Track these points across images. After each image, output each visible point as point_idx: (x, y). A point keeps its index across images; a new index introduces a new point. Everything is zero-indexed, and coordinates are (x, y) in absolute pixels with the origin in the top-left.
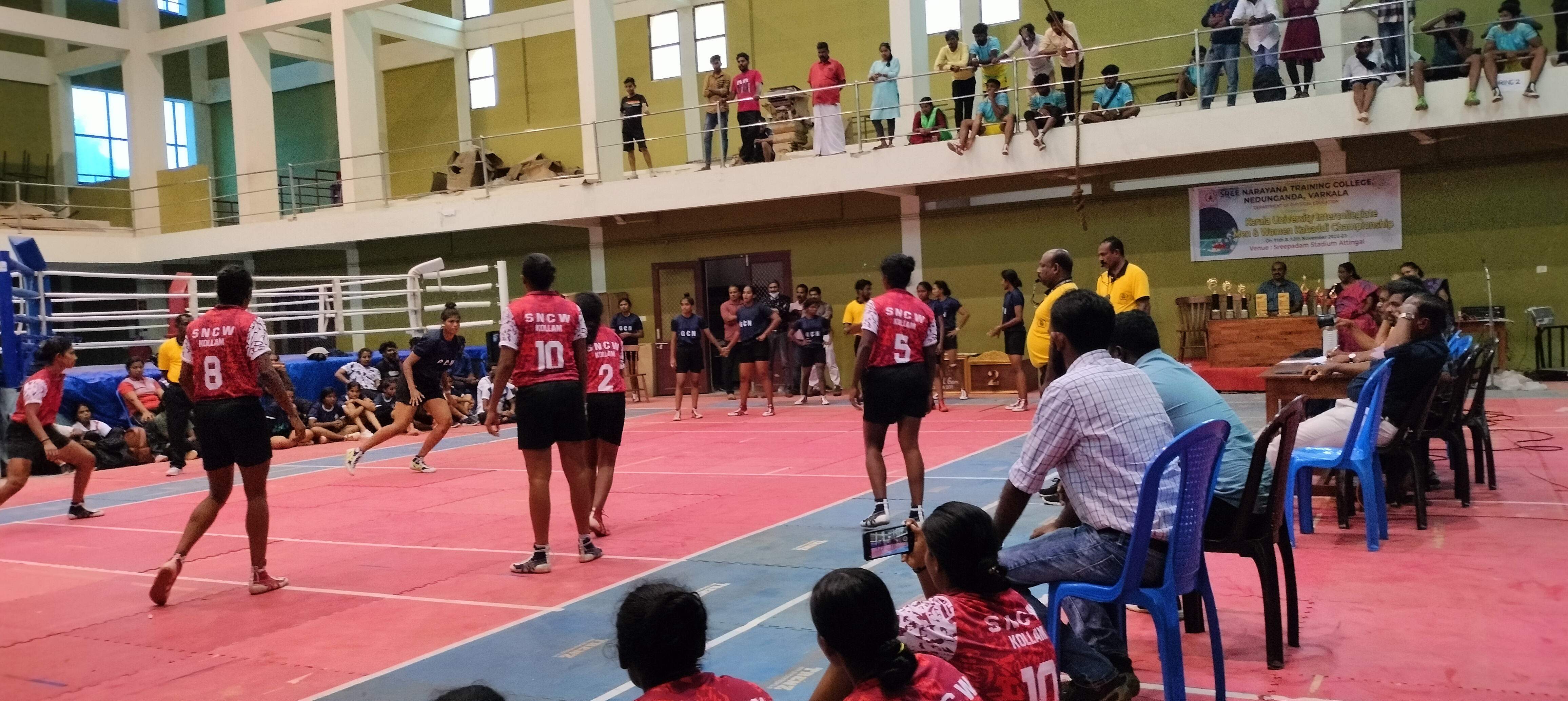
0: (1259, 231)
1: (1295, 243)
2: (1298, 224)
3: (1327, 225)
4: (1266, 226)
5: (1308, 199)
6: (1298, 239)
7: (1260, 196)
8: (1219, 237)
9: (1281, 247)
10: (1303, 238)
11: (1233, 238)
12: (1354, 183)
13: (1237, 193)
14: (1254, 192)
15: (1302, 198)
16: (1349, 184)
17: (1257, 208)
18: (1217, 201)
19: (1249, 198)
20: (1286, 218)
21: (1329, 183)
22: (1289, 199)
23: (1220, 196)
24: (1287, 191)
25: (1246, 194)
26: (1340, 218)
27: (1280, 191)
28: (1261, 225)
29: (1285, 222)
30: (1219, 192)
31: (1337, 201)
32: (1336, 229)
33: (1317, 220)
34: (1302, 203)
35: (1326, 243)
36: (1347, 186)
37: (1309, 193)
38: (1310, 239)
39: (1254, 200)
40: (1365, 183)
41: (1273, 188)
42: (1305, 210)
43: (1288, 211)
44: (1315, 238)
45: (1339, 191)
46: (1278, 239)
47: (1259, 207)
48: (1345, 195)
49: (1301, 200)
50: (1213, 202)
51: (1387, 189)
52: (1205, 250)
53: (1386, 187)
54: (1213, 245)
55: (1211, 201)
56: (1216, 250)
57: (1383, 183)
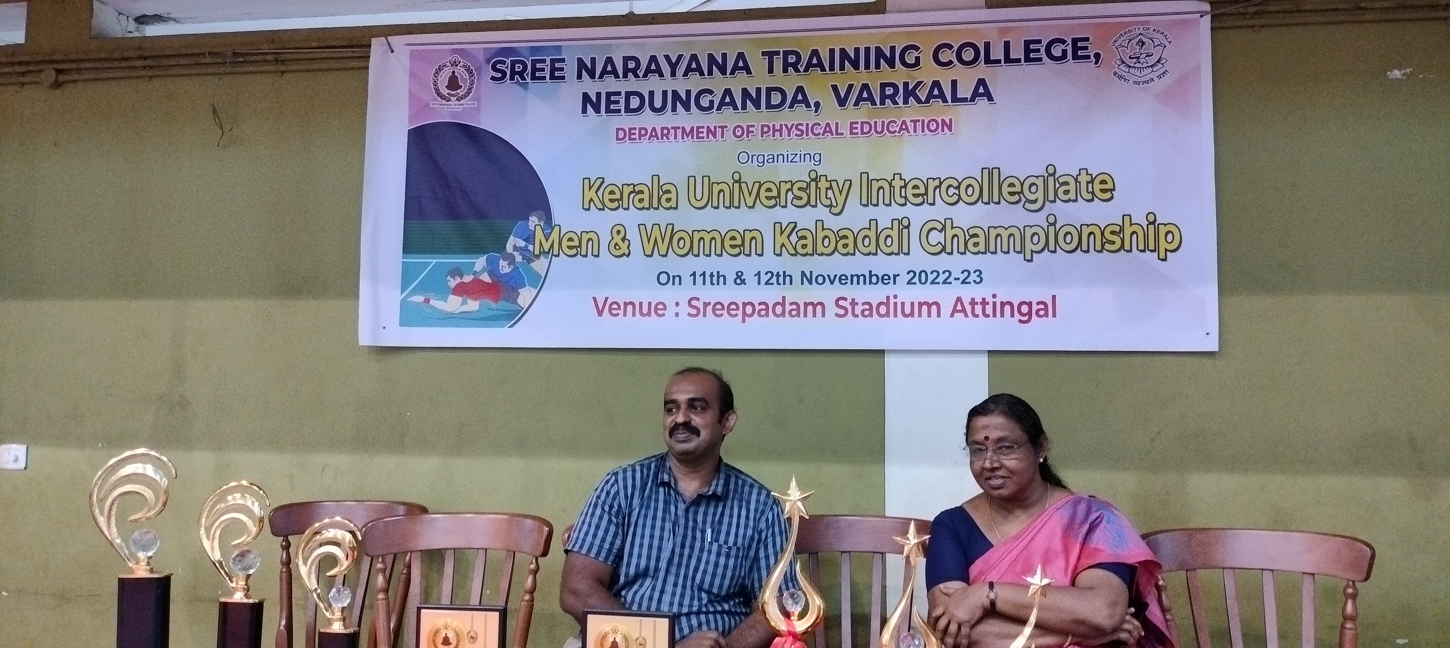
0: (633, 235)
1: (772, 294)
2: (787, 215)
3: (903, 226)
4: (662, 217)
5: (831, 112)
6: (783, 278)
7: (644, 86)
8: (474, 248)
9: (718, 308)
10: (807, 278)
11: (529, 257)
12: (1017, 52)
13: (556, 74)
14: (620, 71)
15: (808, 106)
16: (998, 53)
17: (630, 139)
18: (478, 99)
19: (599, 95)
20: (740, 187)
21: (916, 48)
22: (757, 105)
23: (493, 78)
24: (749, 72)
25: (592, 75)
26: (956, 198)
27: (723, 72)
28: (643, 208)
29: (736, 204)
30: (488, 61)
31: (948, 126)
32: (939, 247)
33: (864, 202)
34: (807, 125)
35: (895, 304)
36: (988, 61)
37: (835, 88)
38: (832, 283)
39: (618, 102)
40: (1065, 52)
41: (694, 58)
42: (817, 158)
43: (750, 158)
44: (855, 278)
45: (954, 83)
46: (704, 274)
47: (637, 132)
48: (983, 102)
49: (801, 115)
50: (462, 102)
51: (1155, 79)
52: (419, 299)
53: (1150, 70)
54: (453, 283)
55: (453, 96)
56: (464, 303)
57: (1138, 58)
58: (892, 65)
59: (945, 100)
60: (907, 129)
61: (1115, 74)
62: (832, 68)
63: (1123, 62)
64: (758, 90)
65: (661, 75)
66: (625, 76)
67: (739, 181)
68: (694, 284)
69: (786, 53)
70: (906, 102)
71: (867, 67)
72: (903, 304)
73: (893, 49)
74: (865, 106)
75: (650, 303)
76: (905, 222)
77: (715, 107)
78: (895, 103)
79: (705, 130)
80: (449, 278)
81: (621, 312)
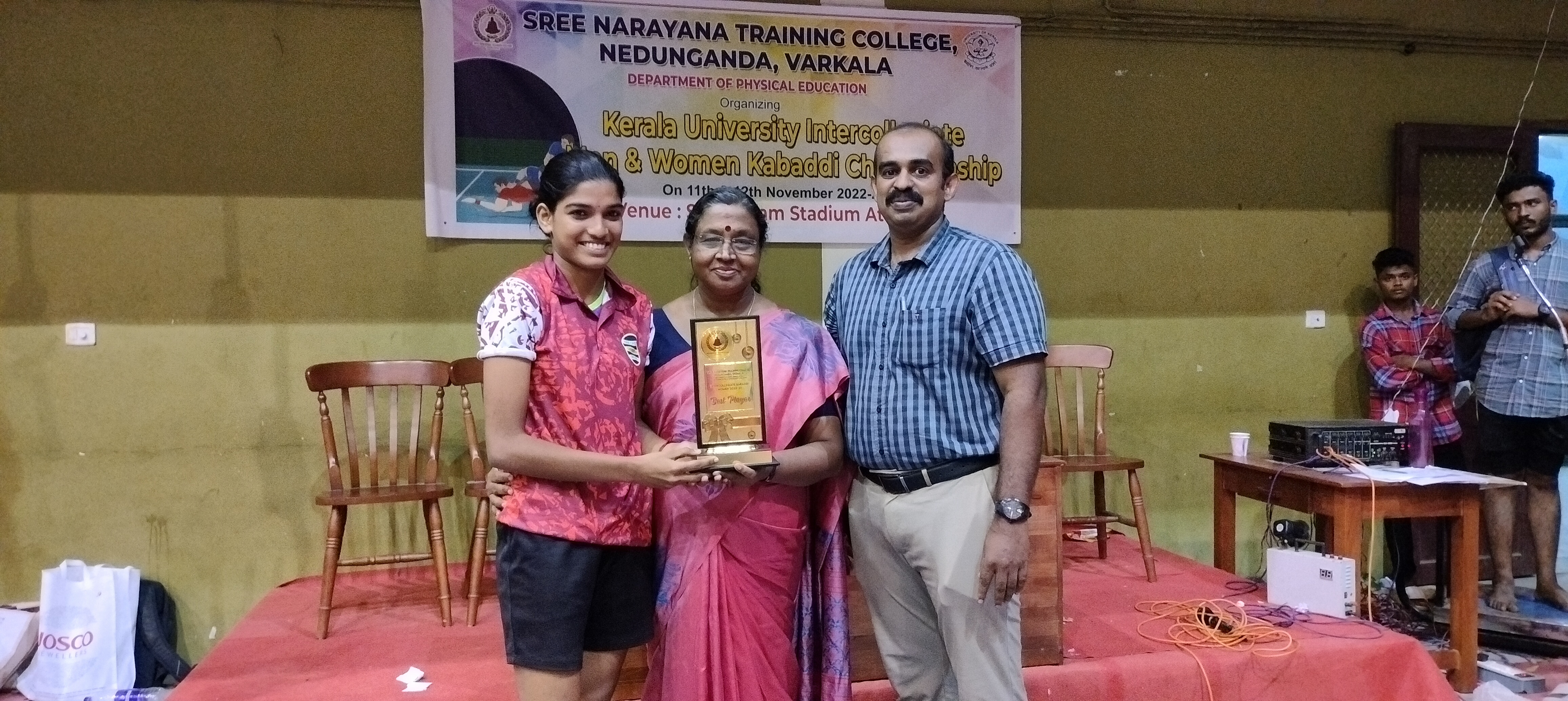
0: (644, 156)
2: (757, 146)
4: (665, 144)
5: (785, 74)
7: (648, 43)
8: (517, 162)
10: (771, 192)
12: (906, 42)
13: (577, 27)
14: (629, 30)
15: (769, 67)
16: (894, 41)
17: (639, 83)
18: (514, 42)
19: (613, 47)
20: (723, 124)
21: (842, 32)
22: (733, 64)
23: (526, 26)
24: (726, 39)
25: (607, 30)
26: (868, 140)
27: (708, 37)
28: (651, 137)
29: (720, 136)
30: (521, 12)
31: (864, 89)
32: (858, 174)
33: (809, 139)
34: (769, 82)
35: (830, 211)
36: (888, 46)
37: (788, 56)
38: (788, 196)
39: (629, 54)
40: (935, 43)
41: (685, 24)
42: (777, 106)
43: (730, 103)
44: (804, 193)
45: (867, 59)
46: (698, 187)
47: (645, 77)
48: (885, 74)
49: (764, 74)
50: (500, 43)
51: (989, 67)
52: (471, 200)
53: (985, 60)
54: (499, 189)
55: (492, 37)
56: (509, 204)
57: (979, 52)
58: (826, 43)
59: (861, 71)
60: (837, 89)
61: (965, 61)
62: (785, 41)
63: (970, 54)
64: (734, 53)
65: (661, 35)
66: (633, 34)
67: (722, 120)
68: (691, 194)
69: (753, 27)
70: (836, 70)
71: (809, 42)
72: (835, 211)
73: (826, 31)
74: (809, 71)
75: (659, 208)
76: (836, 155)
77: (703, 64)
78: (829, 70)
79: (696, 80)
80: (495, 184)
81: (637, 214)
